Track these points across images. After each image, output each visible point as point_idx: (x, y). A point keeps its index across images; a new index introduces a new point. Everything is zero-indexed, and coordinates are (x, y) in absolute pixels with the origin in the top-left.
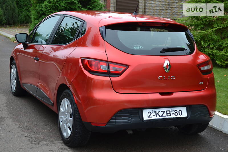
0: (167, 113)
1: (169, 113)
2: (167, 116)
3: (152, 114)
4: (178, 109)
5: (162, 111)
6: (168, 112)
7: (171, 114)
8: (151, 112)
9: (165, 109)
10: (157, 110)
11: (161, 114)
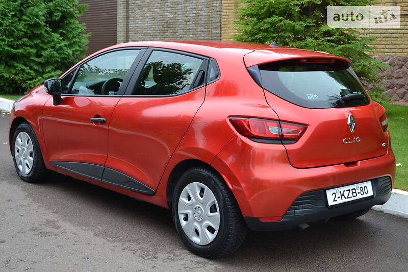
0: (353, 193)
1: (355, 192)
2: (354, 197)
3: (337, 196)
5: (347, 191)
6: (354, 191)
8: (335, 193)
9: (350, 187)
10: (342, 189)
11: (346, 194)
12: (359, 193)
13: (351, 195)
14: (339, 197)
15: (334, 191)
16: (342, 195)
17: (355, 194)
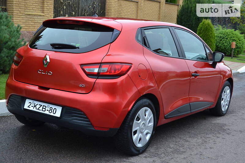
0: (43, 108)
1: (45, 109)
2: (42, 110)
3: (32, 105)
4: (54, 107)
6: (44, 107)
7: (46, 110)
9: (43, 104)
12: (48, 110)
13: (41, 108)
14: (32, 106)
15: (31, 101)
16: (35, 106)
17: (44, 110)
